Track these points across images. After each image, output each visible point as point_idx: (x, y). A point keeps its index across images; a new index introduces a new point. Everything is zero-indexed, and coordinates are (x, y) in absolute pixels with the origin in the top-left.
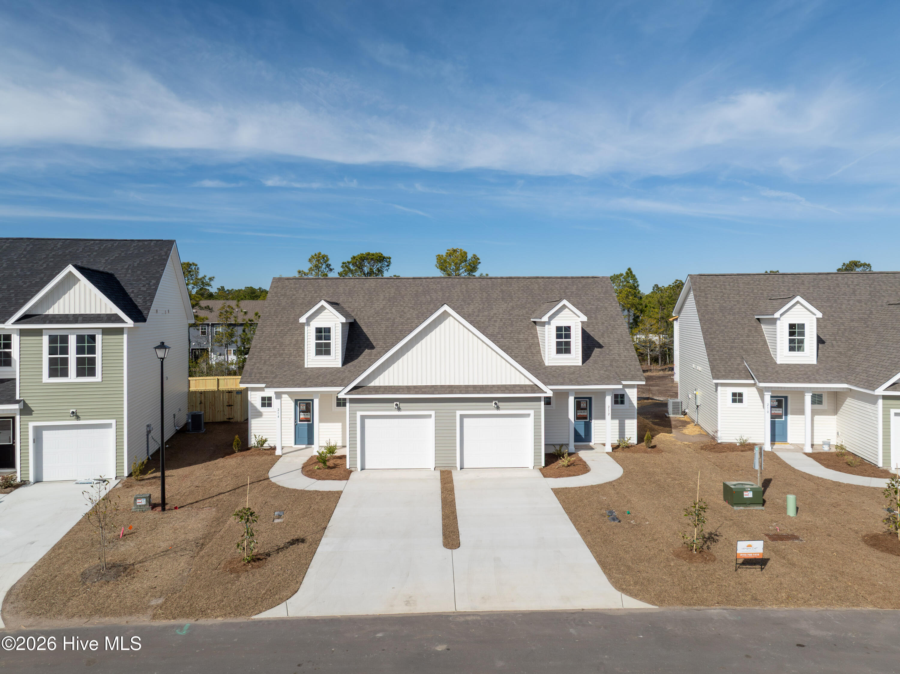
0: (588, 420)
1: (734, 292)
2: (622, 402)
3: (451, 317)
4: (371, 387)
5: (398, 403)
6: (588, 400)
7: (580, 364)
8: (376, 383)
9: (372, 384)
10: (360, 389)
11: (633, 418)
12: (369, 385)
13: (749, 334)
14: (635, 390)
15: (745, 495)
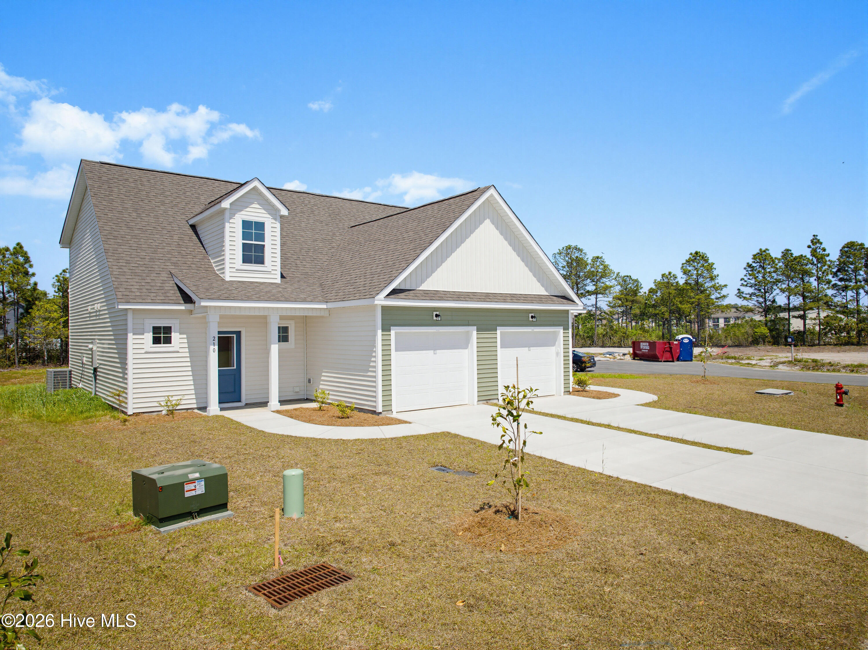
1: (155, 191)
13: (180, 243)
15: (187, 491)
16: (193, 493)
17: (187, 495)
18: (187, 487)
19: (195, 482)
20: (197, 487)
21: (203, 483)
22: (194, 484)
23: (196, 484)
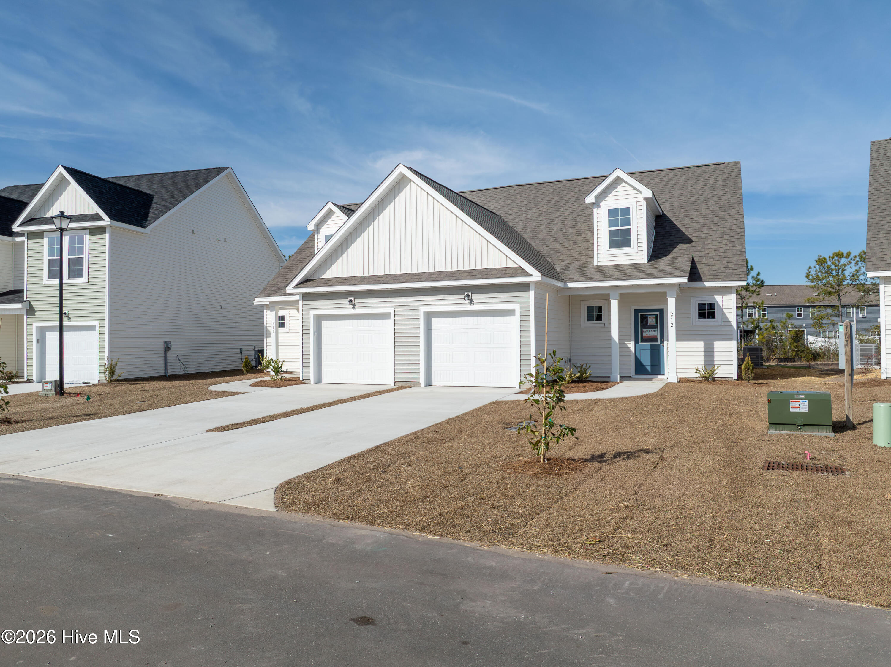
0: (659, 343)
2: (712, 315)
3: (412, 182)
4: (323, 280)
5: (352, 299)
6: (658, 313)
7: (645, 261)
8: (329, 274)
9: (325, 276)
10: (311, 282)
11: (731, 339)
12: (322, 278)
14: (733, 297)
15: (792, 407)
16: (797, 410)
17: (792, 410)
18: (792, 404)
19: (799, 401)
20: (801, 406)
21: (807, 403)
22: (798, 403)
23: (800, 403)
